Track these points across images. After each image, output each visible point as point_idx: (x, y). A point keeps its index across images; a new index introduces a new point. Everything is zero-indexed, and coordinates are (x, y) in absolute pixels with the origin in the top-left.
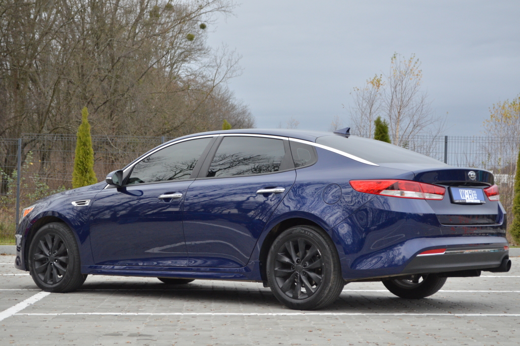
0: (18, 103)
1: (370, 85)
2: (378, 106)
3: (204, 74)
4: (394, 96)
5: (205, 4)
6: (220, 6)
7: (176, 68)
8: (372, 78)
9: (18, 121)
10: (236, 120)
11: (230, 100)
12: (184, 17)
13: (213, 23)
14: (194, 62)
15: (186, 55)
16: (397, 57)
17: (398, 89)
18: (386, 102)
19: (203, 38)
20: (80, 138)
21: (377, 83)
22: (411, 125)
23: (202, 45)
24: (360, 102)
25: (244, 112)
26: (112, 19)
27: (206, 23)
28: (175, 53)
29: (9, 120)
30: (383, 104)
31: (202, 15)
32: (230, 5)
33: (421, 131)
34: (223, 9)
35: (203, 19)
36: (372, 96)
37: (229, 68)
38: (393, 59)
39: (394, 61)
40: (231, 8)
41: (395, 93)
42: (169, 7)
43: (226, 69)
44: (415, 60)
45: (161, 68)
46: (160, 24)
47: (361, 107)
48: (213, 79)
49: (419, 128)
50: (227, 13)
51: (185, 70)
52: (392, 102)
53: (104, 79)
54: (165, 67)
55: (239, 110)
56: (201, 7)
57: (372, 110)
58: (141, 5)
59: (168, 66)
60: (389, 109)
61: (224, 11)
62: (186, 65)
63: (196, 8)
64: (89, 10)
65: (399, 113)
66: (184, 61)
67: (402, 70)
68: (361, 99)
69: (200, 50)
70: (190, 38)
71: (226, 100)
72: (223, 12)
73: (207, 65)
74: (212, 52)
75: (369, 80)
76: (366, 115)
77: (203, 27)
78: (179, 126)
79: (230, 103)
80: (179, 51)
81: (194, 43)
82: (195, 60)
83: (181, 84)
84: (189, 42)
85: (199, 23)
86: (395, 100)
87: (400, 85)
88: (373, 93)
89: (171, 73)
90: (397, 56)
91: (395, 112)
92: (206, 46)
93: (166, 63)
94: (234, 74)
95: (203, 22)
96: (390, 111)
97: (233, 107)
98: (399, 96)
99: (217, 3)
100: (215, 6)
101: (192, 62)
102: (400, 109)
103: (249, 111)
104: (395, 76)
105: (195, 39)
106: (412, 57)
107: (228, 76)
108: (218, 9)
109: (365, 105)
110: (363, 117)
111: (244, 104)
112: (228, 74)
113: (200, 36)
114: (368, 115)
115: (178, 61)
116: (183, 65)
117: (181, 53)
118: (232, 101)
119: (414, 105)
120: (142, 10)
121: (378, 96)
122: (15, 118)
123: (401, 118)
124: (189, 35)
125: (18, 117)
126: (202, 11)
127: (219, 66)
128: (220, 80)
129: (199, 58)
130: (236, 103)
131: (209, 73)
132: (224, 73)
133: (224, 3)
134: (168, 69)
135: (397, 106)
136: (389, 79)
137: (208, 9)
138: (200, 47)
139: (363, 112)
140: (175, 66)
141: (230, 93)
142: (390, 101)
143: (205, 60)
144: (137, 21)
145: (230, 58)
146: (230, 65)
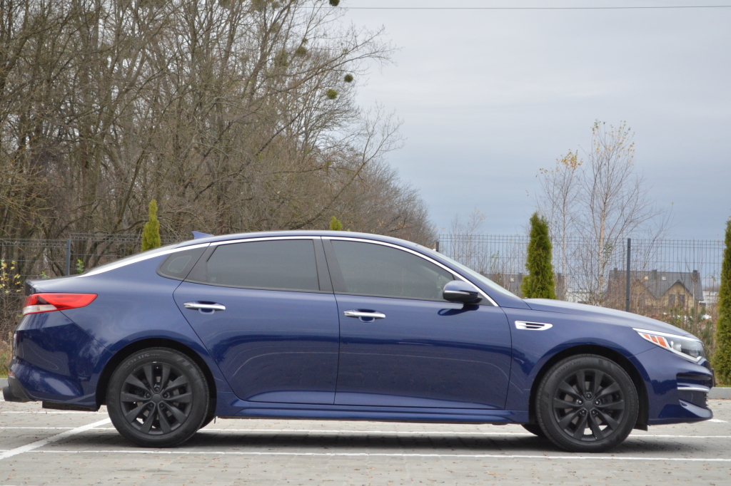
0: (87, 186)
1: (563, 166)
2: (575, 194)
3: (352, 145)
4: (598, 180)
5: (352, 47)
6: (374, 51)
7: (313, 137)
8: (565, 155)
9: (86, 211)
10: (400, 211)
11: (392, 182)
12: (324, 64)
13: (363, 73)
14: (339, 128)
15: (328, 119)
16: (601, 125)
17: (603, 170)
18: (587, 188)
19: (352, 95)
20: (146, 240)
21: (572, 161)
22: (622, 221)
23: (349, 105)
24: (551, 189)
25: (410, 200)
26: (222, 69)
27: (353, 75)
28: (311, 115)
29: (75, 211)
30: (583, 191)
31: (347, 63)
32: (387, 49)
33: (635, 229)
34: (377, 54)
35: (349, 68)
36: (566, 180)
37: (385, 137)
38: (595, 129)
39: (596, 132)
40: (389, 53)
41: (598, 176)
42: (301, 52)
43: (381, 139)
44: (626, 129)
45: (292, 137)
46: (290, 76)
47: (551, 195)
48: (363, 152)
49: (632, 224)
50: (383, 60)
51: (324, 140)
52: (594, 189)
53: (208, 153)
54: (298, 134)
55: (404, 196)
56: (346, 52)
57: (567, 200)
58: (262, 50)
59: (300, 134)
60: (590, 198)
61: (379, 57)
62: (326, 132)
63: (339, 53)
64: (189, 56)
65: (605, 203)
66: (324, 126)
67: (608, 144)
68: (552, 184)
69: (346, 111)
70: (332, 95)
71: (386, 182)
72: (377, 59)
73: (356, 133)
74: (363, 115)
75: (560, 158)
76: (558, 206)
77: (349, 79)
78: (314, 219)
79: (392, 186)
80: (317, 113)
81: (337, 102)
82: (340, 125)
83: (319, 160)
84: (332, 101)
85: (345, 74)
86: (599, 185)
87: (605, 164)
88: (567, 176)
89: (306, 144)
90: (598, 125)
91: (599, 202)
92: (354, 105)
93: (299, 130)
94: (393, 146)
95: (348, 73)
96: (592, 201)
97: (396, 192)
98: (604, 180)
99: (369, 46)
100: (366, 50)
101: (335, 128)
102: (606, 199)
103: (418, 198)
104: (598, 152)
105: (338, 96)
106: (622, 126)
107: (384, 149)
108: (369, 55)
109: (557, 192)
110: (555, 209)
111: (412, 188)
112: (384, 146)
113: (346, 93)
114: (561, 206)
115: (315, 126)
116: (321, 133)
117: (320, 116)
118: (394, 184)
119: (625, 194)
120: (264, 56)
121: (575, 180)
122: (83, 207)
123: (607, 210)
124: (330, 91)
125: (87, 207)
126: (348, 57)
127: (371, 135)
128: (372, 155)
129: (345, 123)
130: (400, 186)
131: (358, 144)
132: (379, 144)
133: (379, 46)
134: (301, 138)
135: (601, 193)
136: (591, 157)
137: (356, 54)
138: (347, 108)
139: (554, 203)
140: (312, 134)
141: (391, 172)
142: (591, 188)
143: (354, 126)
144: (256, 72)
145: (387, 124)
146: (386, 134)
